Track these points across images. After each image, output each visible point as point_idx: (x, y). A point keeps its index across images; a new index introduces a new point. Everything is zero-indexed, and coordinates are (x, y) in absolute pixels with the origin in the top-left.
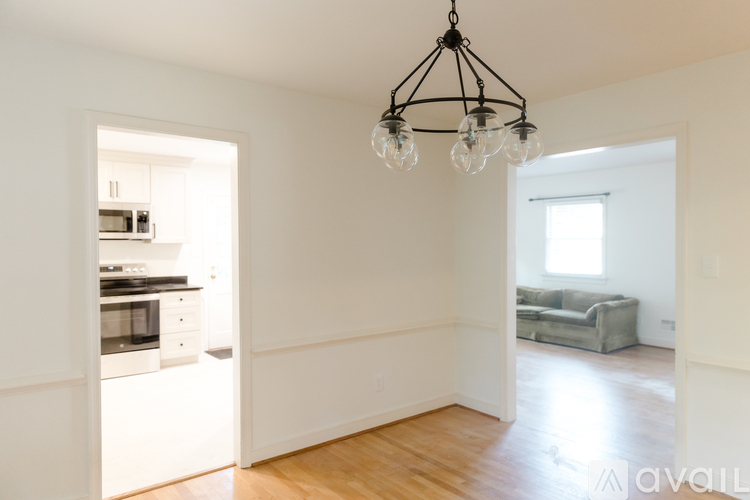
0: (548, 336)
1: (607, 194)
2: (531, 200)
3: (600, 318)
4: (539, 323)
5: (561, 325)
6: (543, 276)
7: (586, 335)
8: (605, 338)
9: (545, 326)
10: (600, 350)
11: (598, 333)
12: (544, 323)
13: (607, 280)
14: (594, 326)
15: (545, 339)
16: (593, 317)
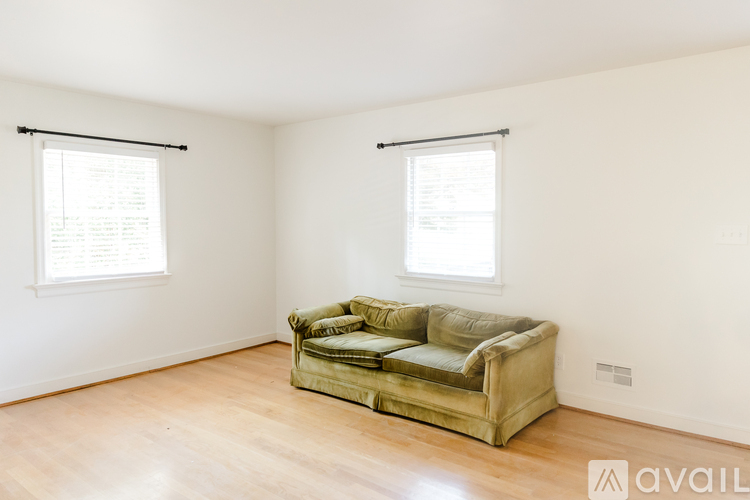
0: (396, 403)
1: (504, 132)
2: (381, 146)
3: (491, 373)
4: (381, 376)
5: (419, 384)
6: (400, 278)
7: (464, 405)
8: (500, 414)
9: (390, 384)
10: (489, 439)
11: (486, 406)
12: (389, 377)
13: (503, 287)
14: (480, 389)
15: (391, 408)
16: (479, 370)
